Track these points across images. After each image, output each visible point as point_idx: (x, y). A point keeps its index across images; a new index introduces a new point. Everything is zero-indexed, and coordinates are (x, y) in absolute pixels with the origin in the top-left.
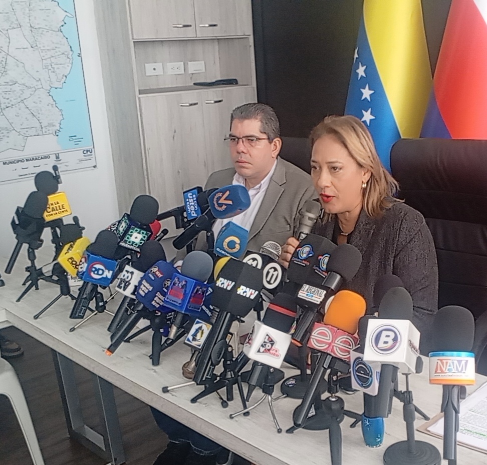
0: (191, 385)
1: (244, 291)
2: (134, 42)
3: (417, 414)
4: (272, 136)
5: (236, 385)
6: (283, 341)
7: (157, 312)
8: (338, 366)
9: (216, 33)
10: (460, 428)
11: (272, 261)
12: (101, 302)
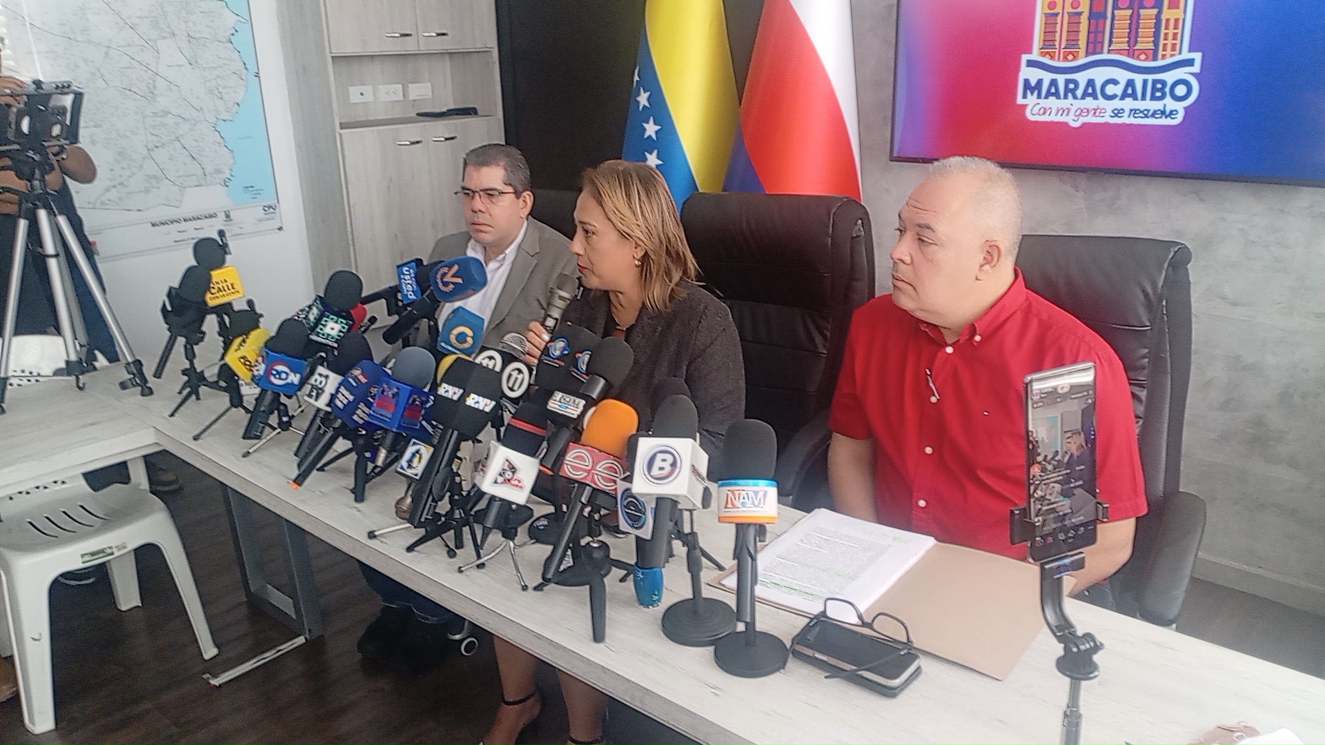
0: (406, 528)
1: (476, 400)
2: (332, 57)
3: (704, 561)
4: (520, 188)
5: (468, 527)
6: (528, 468)
7: (360, 429)
8: (601, 500)
9: (447, 44)
10: (760, 578)
11: (515, 359)
12: (284, 416)
